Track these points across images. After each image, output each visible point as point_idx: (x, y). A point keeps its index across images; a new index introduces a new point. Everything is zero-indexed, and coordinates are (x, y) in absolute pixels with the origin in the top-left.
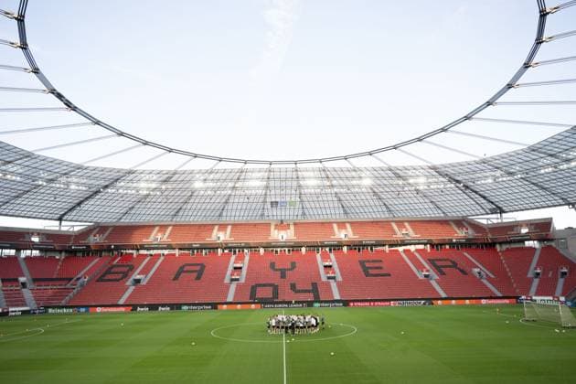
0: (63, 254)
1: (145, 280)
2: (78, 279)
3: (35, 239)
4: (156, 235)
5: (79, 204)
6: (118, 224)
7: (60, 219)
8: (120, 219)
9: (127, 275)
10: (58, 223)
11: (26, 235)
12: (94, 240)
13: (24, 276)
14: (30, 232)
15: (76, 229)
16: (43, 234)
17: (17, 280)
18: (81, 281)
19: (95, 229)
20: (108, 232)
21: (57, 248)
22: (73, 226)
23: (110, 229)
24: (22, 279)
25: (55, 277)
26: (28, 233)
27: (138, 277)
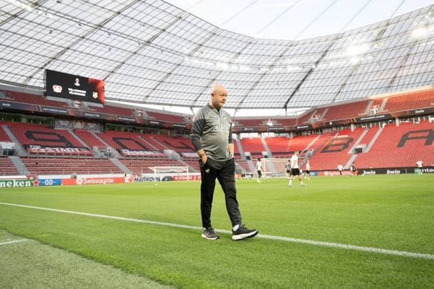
0: (292, 134)
1: (366, 149)
2: (305, 152)
3: (270, 124)
4: (372, 108)
5: (298, 88)
6: (333, 105)
7: (285, 107)
8: (334, 100)
9: (348, 146)
10: (284, 110)
11: (264, 122)
12: (315, 120)
13: (265, 150)
14: (266, 119)
15: (299, 114)
16: (275, 120)
17: (260, 154)
18: (307, 152)
19: (313, 111)
20: (325, 112)
21: (286, 129)
22: (296, 112)
23: (327, 110)
24: (264, 153)
25: (288, 151)
26: (264, 120)
27: (359, 147)
